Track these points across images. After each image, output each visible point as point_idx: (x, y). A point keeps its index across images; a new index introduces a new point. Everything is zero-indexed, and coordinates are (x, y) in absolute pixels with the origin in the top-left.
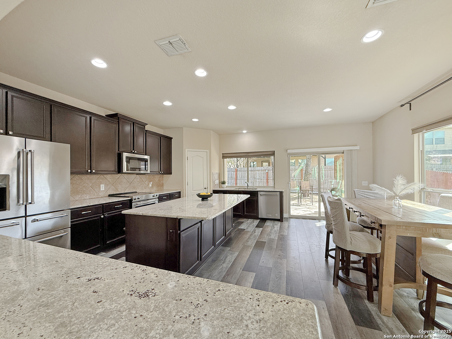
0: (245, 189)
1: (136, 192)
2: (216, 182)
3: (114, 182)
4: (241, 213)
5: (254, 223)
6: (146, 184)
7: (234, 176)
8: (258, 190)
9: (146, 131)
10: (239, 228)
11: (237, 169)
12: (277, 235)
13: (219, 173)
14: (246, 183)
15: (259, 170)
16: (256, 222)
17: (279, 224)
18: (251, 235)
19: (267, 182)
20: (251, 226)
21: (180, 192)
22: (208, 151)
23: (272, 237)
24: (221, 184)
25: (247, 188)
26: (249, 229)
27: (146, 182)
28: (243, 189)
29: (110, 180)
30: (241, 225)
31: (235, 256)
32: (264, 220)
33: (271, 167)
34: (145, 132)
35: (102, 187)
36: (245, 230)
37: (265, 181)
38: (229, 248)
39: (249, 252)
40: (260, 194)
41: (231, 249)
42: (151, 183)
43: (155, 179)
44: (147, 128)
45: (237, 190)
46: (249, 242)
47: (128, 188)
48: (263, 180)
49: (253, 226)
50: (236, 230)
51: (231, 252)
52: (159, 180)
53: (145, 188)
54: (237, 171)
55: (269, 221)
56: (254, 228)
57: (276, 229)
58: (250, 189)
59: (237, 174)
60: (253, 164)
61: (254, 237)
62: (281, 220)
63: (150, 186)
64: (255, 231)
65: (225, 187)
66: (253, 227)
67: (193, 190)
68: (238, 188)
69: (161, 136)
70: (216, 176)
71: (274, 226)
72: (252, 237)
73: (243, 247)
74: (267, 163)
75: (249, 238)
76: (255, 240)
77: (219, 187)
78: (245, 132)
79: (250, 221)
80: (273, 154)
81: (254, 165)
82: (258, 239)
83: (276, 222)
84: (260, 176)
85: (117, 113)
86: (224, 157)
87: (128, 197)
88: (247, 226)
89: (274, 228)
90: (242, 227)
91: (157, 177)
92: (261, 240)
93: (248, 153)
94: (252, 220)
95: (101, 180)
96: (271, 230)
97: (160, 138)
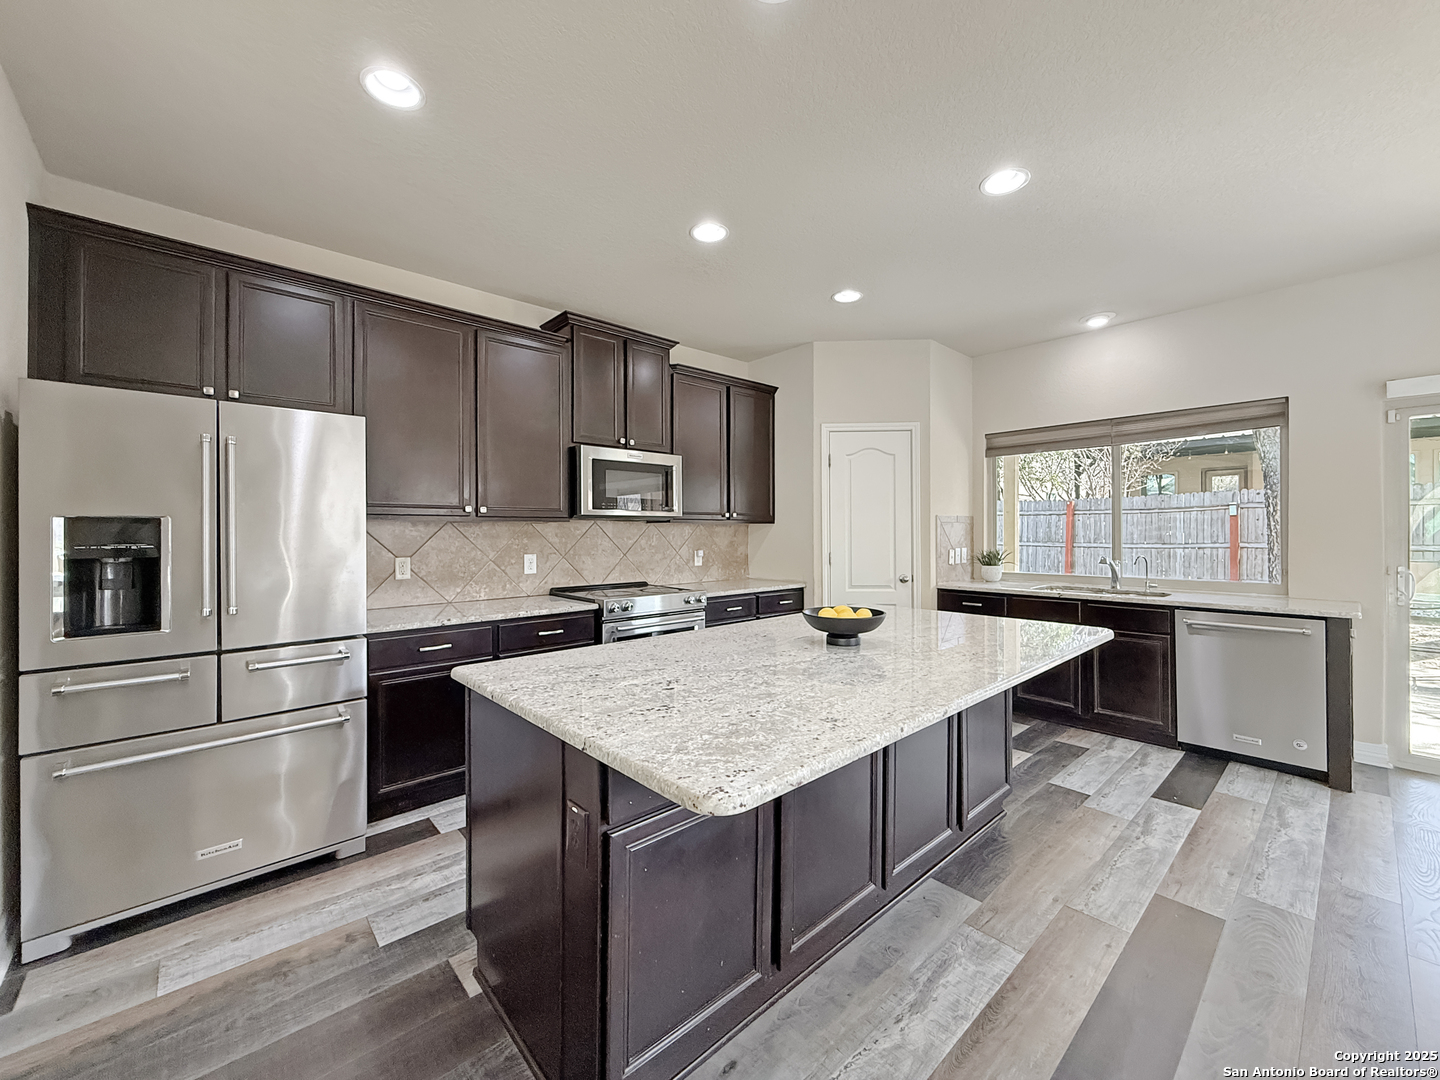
0: (1101, 591)
1: (645, 584)
2: (952, 553)
3: (569, 546)
4: (1076, 704)
5: (1147, 770)
6: (681, 558)
7: (1062, 532)
8: (1174, 599)
9: (674, 367)
10: (1057, 781)
11: (1076, 505)
12: (1313, 884)
13: (972, 518)
14: (1103, 561)
15: (1187, 509)
16: (1163, 763)
17: (1321, 798)
18: (1121, 842)
19: (1235, 561)
20: (1126, 780)
21: (802, 589)
22: (916, 426)
23: (1274, 889)
24: (978, 564)
25: (1109, 587)
26: (1111, 803)
27: (684, 551)
28: (1088, 589)
29: (557, 540)
30: (1071, 768)
31: (996, 978)
32: (1215, 759)
33: (1257, 493)
34: (667, 372)
35: (531, 565)
36: (1089, 804)
37: (1223, 554)
38: (974, 905)
39: (1091, 972)
40: (1189, 626)
41: (980, 911)
42: (701, 553)
43: (716, 540)
44: (677, 356)
45: (1055, 593)
46: (1103, 896)
47: (618, 568)
48: (1208, 551)
49: (1138, 783)
50: (1034, 791)
51: (977, 935)
52: (731, 542)
53: (679, 570)
54: (1072, 511)
55: (1245, 769)
56: (1142, 801)
57: (1297, 834)
58: (1127, 593)
59: (1073, 526)
60: (1156, 486)
61: (1142, 863)
62: (1336, 775)
63: (698, 562)
64: (1149, 818)
65: (997, 581)
66: (1139, 794)
67: (852, 586)
68: (1061, 584)
69: (731, 386)
70: (958, 532)
71: (1281, 812)
72: (1125, 860)
73: (1057, 919)
74: (1236, 478)
75: (1104, 860)
76: (1142, 883)
77: (968, 578)
78: (1097, 322)
79: (1124, 748)
80: (1278, 412)
81: (1161, 488)
82: (1165, 884)
83: (1300, 788)
84: (1194, 533)
85: (565, 313)
86: (993, 450)
87: (593, 601)
88: (1104, 779)
89: (1284, 825)
90: (1073, 778)
91: (723, 535)
92: (1187, 897)
93: (1118, 424)
94: (1137, 746)
95: (525, 541)
96: (1262, 834)
97: (728, 389)
